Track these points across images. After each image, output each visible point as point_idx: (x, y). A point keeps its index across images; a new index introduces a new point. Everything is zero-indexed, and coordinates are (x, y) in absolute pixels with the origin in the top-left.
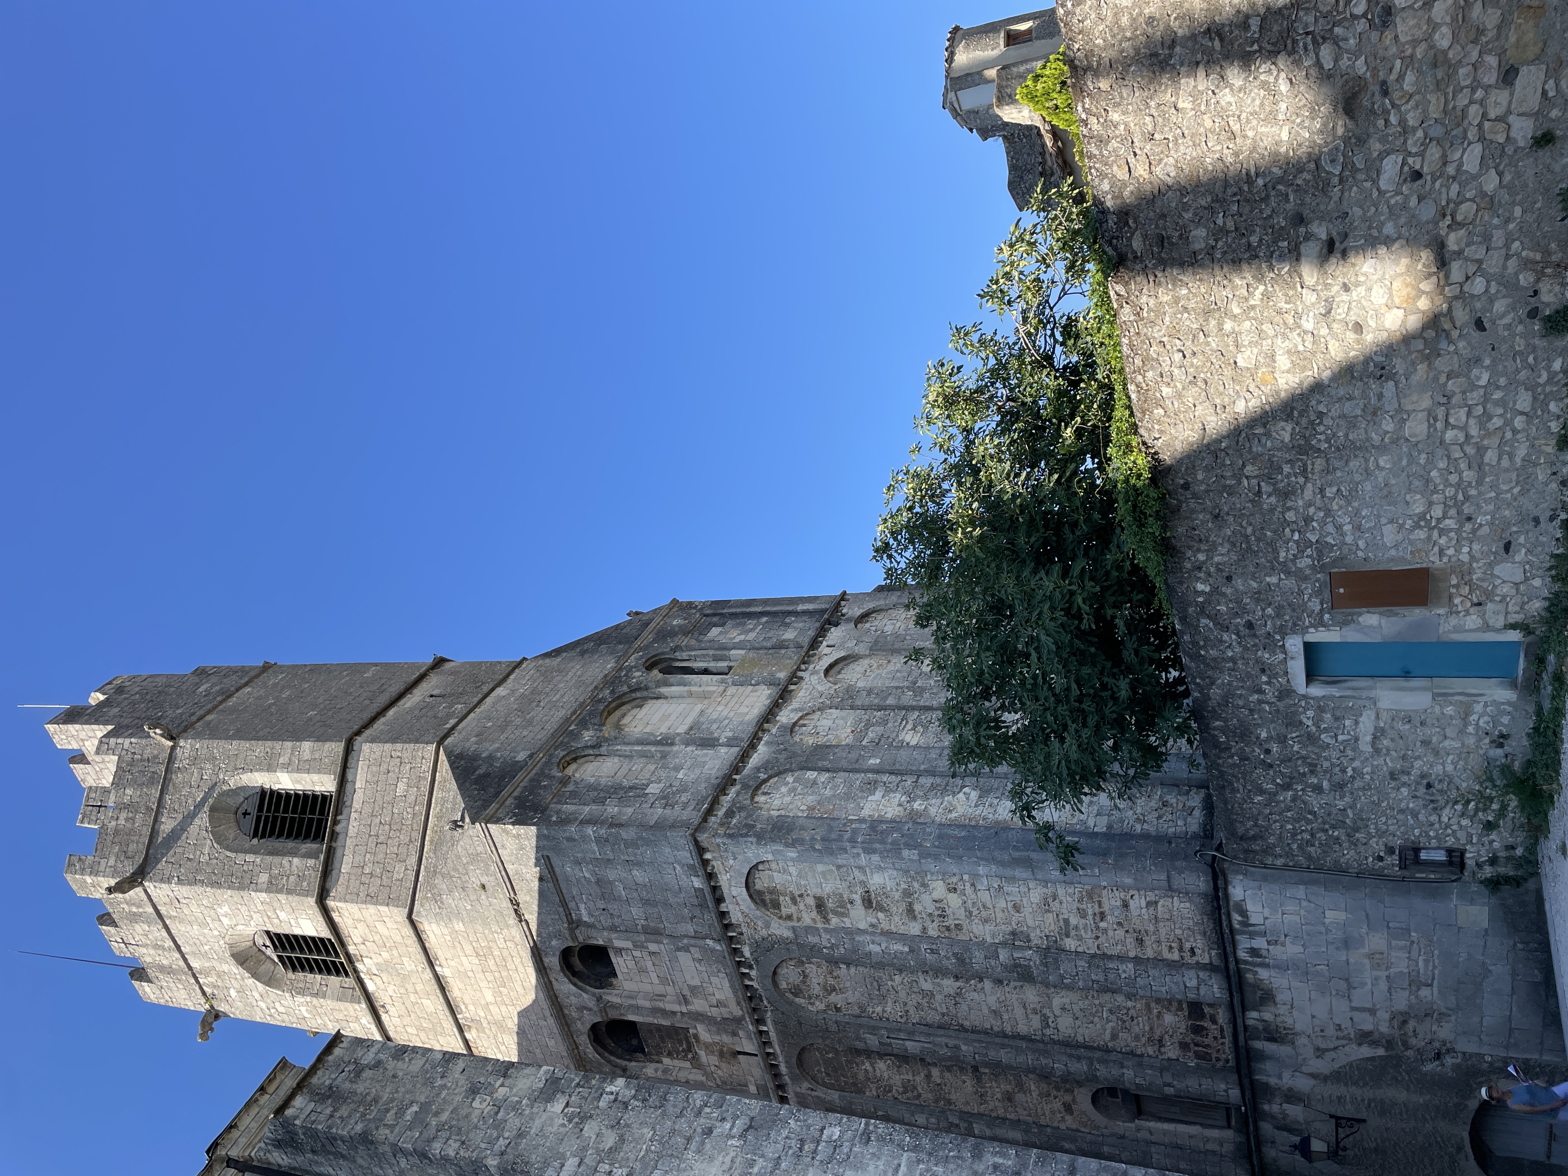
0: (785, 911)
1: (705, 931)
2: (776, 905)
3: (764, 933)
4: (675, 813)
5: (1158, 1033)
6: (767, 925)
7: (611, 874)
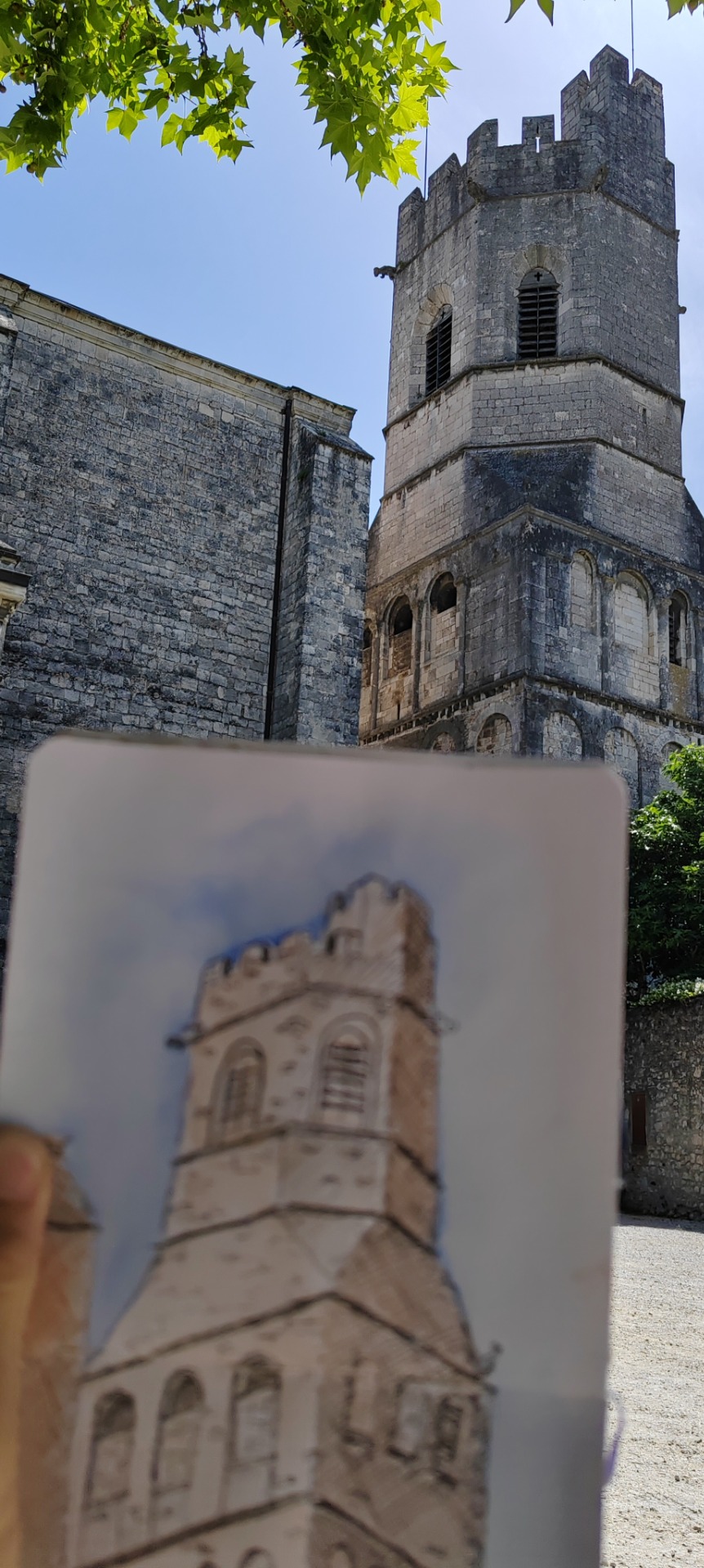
1: (469, 682)
4: (543, 654)
7: (499, 611)
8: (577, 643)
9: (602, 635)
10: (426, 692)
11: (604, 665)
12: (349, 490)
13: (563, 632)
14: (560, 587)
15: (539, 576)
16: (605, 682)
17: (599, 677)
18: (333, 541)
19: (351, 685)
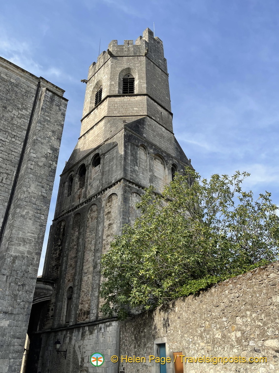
0: (107, 204)
1: (103, 186)
2: (109, 202)
3: (103, 200)
5: (84, 303)
6: (104, 200)
8: (141, 172)
9: (150, 172)
10: (89, 192)
11: (151, 181)
13: (137, 168)
14: (135, 154)
15: (128, 148)
17: (149, 185)
19: (51, 171)
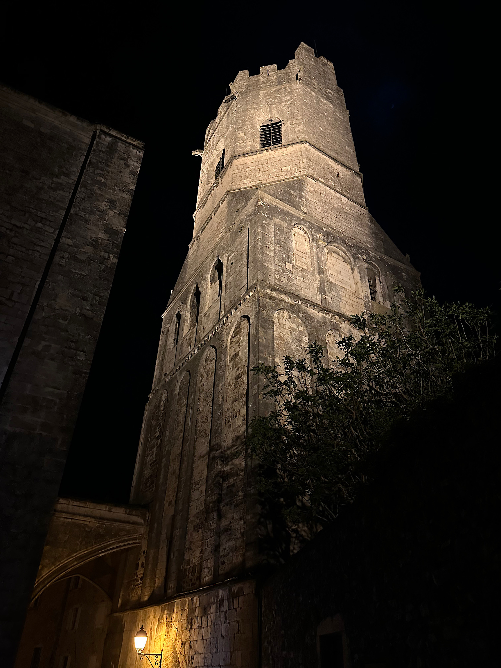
0: (233, 340)
2: (235, 336)
3: (225, 334)
4: (272, 275)
5: (193, 547)
8: (300, 275)
9: (319, 274)
10: (204, 329)
11: (322, 291)
12: (122, 162)
13: (288, 266)
14: (286, 240)
15: (268, 229)
16: (324, 301)
17: (319, 297)
18: (104, 184)
